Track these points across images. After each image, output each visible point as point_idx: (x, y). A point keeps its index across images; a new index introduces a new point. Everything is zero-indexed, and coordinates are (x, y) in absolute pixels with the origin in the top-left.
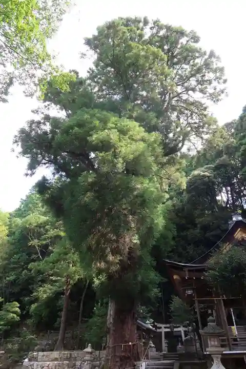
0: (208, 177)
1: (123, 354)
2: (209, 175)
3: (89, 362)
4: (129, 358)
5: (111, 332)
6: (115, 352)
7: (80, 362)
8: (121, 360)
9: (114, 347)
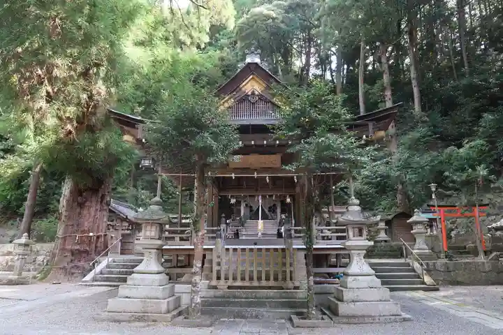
0: (274, 19)
1: (78, 247)
2: (274, 15)
3: (21, 257)
4: (86, 252)
5: (63, 218)
6: (64, 244)
7: (43, 257)
8: (73, 255)
9: (64, 239)
